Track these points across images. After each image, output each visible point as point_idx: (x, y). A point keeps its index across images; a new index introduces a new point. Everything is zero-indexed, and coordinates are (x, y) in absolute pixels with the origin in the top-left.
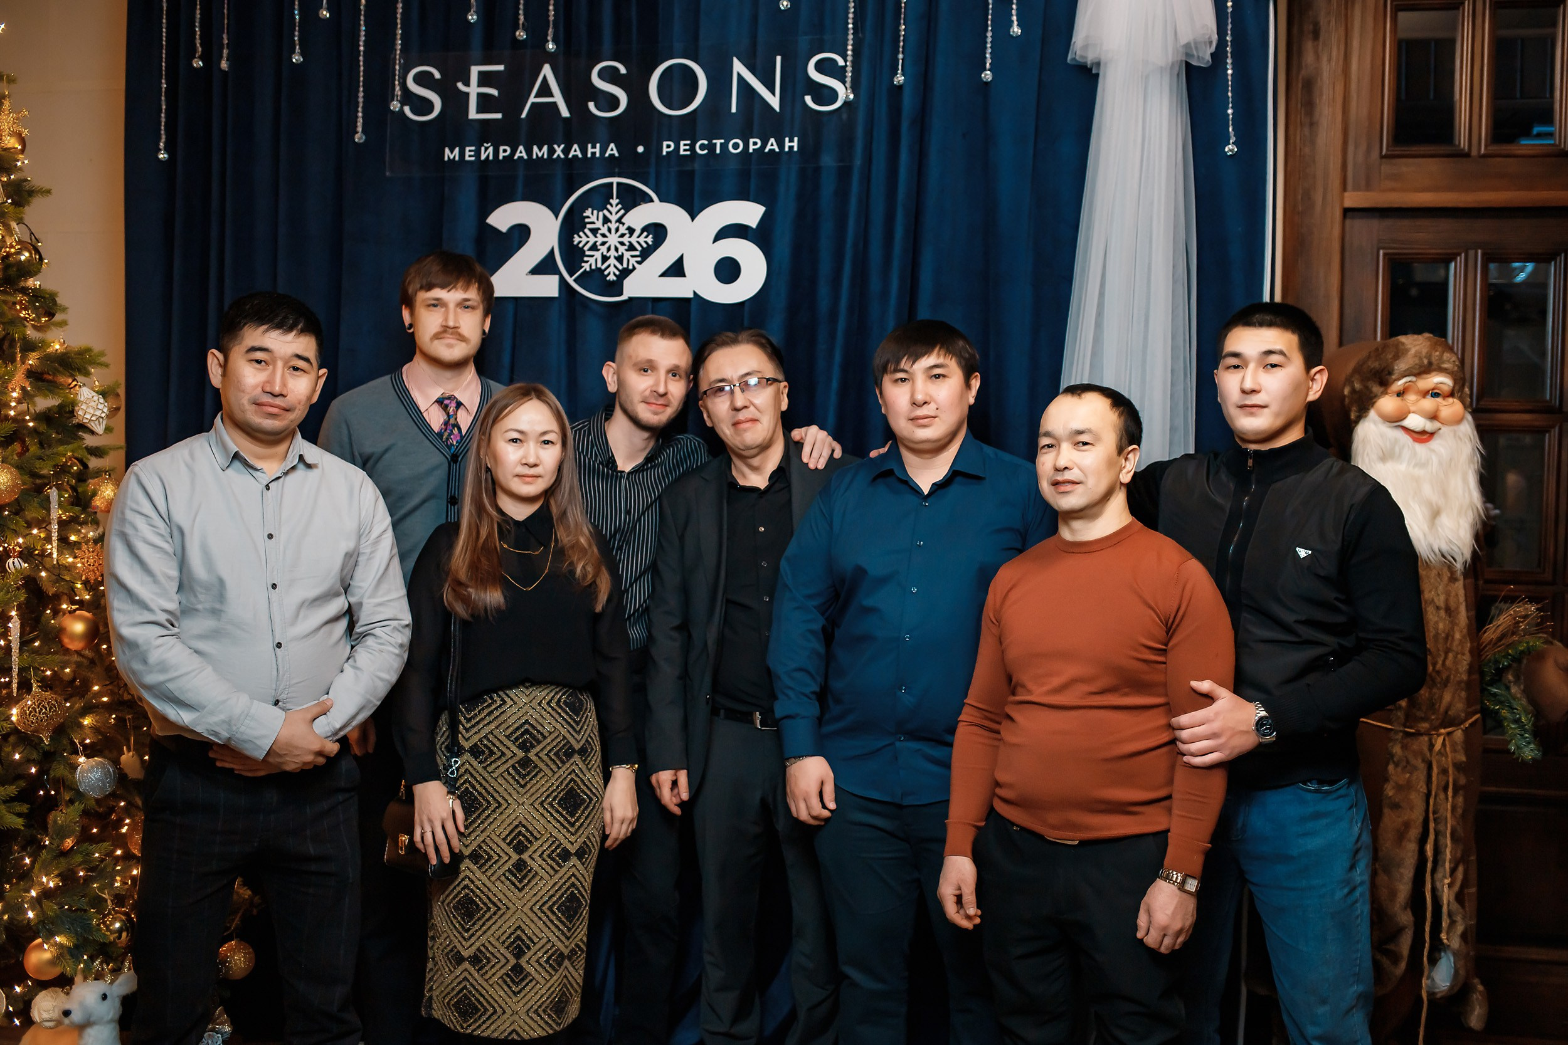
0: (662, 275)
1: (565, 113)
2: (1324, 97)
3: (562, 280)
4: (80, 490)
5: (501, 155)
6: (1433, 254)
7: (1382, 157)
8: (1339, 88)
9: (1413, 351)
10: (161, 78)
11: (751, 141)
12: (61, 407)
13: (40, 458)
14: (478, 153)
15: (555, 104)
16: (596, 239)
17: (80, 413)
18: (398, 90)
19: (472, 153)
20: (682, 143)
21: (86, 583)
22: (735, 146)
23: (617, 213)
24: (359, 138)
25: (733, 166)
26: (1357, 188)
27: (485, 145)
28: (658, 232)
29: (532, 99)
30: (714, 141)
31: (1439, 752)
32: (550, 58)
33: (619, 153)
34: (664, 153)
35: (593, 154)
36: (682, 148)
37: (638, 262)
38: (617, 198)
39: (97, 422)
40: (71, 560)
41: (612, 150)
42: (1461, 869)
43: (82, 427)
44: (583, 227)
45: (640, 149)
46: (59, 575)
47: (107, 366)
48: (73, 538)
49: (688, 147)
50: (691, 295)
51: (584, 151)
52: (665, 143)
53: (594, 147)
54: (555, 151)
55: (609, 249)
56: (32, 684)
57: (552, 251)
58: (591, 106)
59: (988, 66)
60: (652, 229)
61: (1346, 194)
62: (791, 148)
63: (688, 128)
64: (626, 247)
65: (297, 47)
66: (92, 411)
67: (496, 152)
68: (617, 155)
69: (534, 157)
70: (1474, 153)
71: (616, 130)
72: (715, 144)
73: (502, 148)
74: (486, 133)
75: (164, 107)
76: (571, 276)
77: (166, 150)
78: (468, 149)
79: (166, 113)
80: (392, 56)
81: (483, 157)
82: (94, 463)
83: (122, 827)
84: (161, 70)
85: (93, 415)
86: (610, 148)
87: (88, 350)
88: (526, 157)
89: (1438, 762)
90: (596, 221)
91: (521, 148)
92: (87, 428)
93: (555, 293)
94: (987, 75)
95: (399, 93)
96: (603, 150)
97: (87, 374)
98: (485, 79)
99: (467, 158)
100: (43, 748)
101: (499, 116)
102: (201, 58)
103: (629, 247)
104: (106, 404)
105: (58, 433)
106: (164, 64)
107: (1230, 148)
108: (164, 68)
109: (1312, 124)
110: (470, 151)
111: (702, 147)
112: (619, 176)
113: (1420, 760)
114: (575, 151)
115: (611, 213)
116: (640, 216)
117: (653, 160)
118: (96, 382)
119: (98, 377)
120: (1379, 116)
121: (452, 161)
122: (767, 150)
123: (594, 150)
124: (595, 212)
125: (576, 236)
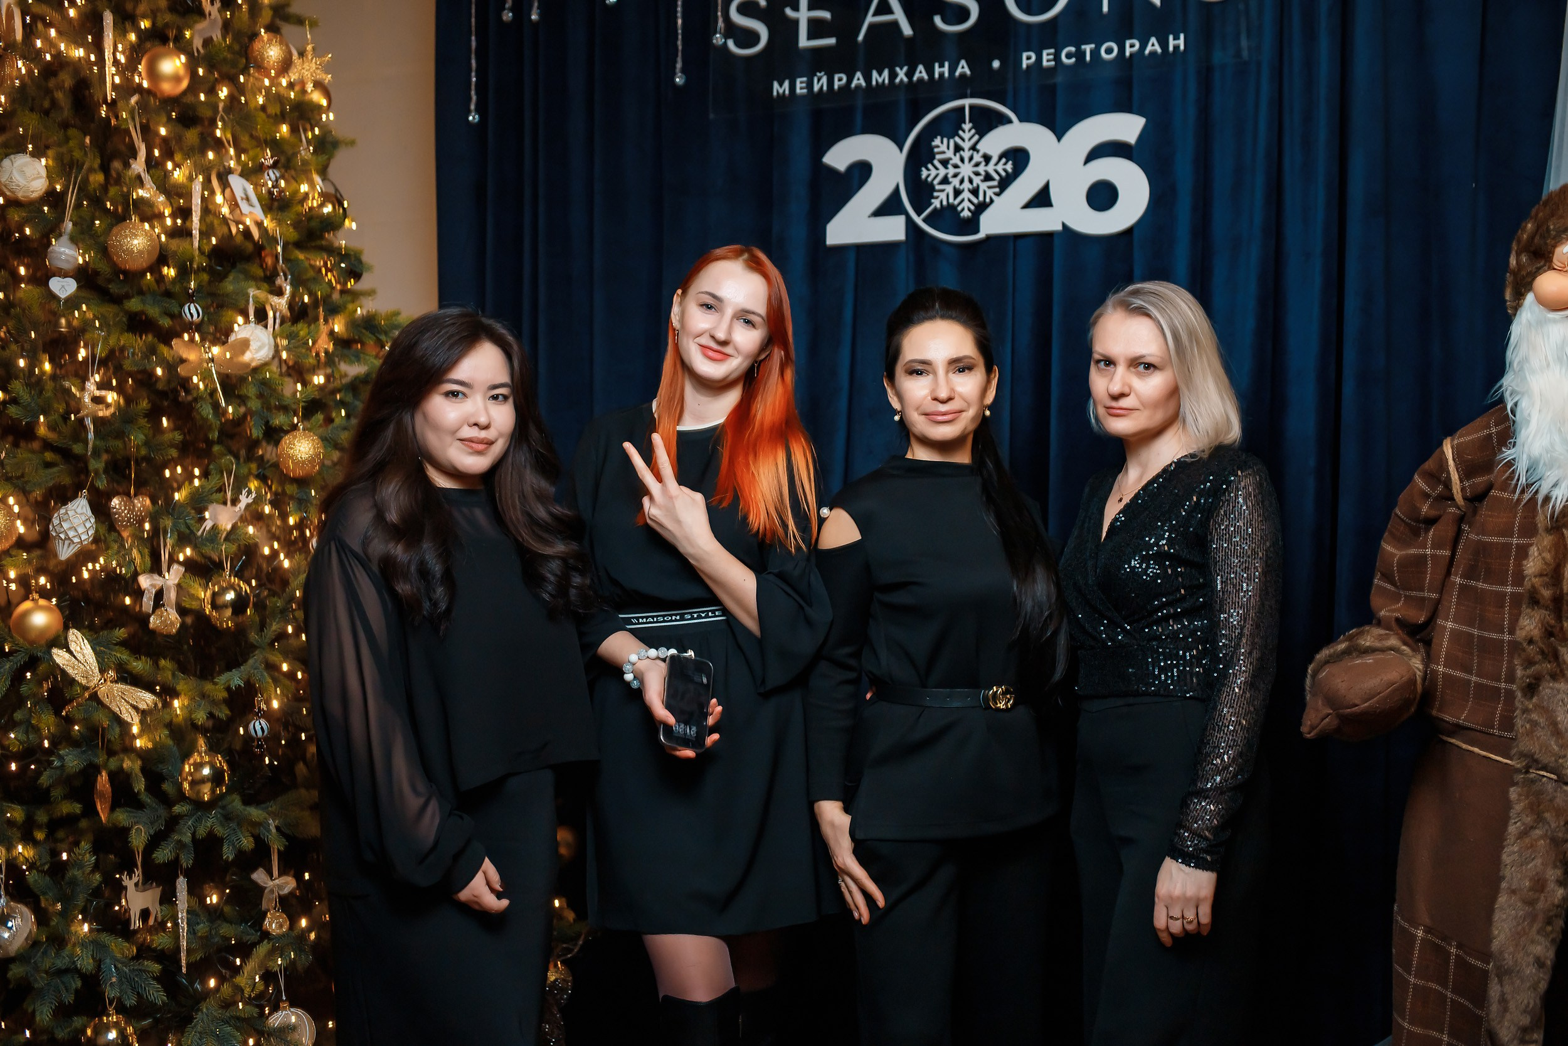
0: (1027, 206)
1: (907, 30)
3: (909, 220)
5: (837, 85)
14: (810, 85)
15: (895, 24)
16: (947, 171)
18: (721, 24)
19: (804, 85)
20: (1045, 53)
22: (1109, 51)
23: (970, 139)
24: (679, 79)
25: (1107, 73)
27: (818, 74)
28: (1018, 158)
29: (870, 19)
33: (971, 70)
34: (1024, 66)
35: (941, 75)
36: (1045, 57)
37: (996, 194)
38: (970, 121)
41: (963, 68)
44: (931, 157)
49: (1052, 57)
50: (1059, 228)
51: (930, 72)
52: (1025, 55)
53: (942, 66)
54: (896, 75)
55: (962, 181)
57: (897, 189)
58: (937, 20)
60: (1010, 155)
62: (1176, 47)
63: (1048, 35)
67: (830, 82)
69: (874, 83)
71: (966, 45)
72: (1085, 50)
74: (819, 61)
75: (474, 65)
76: (919, 216)
77: (477, 110)
78: (798, 81)
79: (476, 72)
81: (816, 88)
84: (471, 27)
86: (960, 66)
88: (864, 85)
90: (946, 150)
91: (859, 74)
93: (901, 236)
95: (723, 25)
96: (952, 70)
99: (798, 91)
101: (832, 41)
102: (511, 10)
103: (985, 177)
106: (473, 20)
108: (473, 25)
110: (801, 83)
111: (1069, 56)
112: (972, 96)
114: (921, 73)
115: (963, 140)
116: (997, 141)
117: (1011, 76)
121: (781, 97)
122: (1147, 52)
123: (942, 70)
124: (945, 140)
125: (923, 169)
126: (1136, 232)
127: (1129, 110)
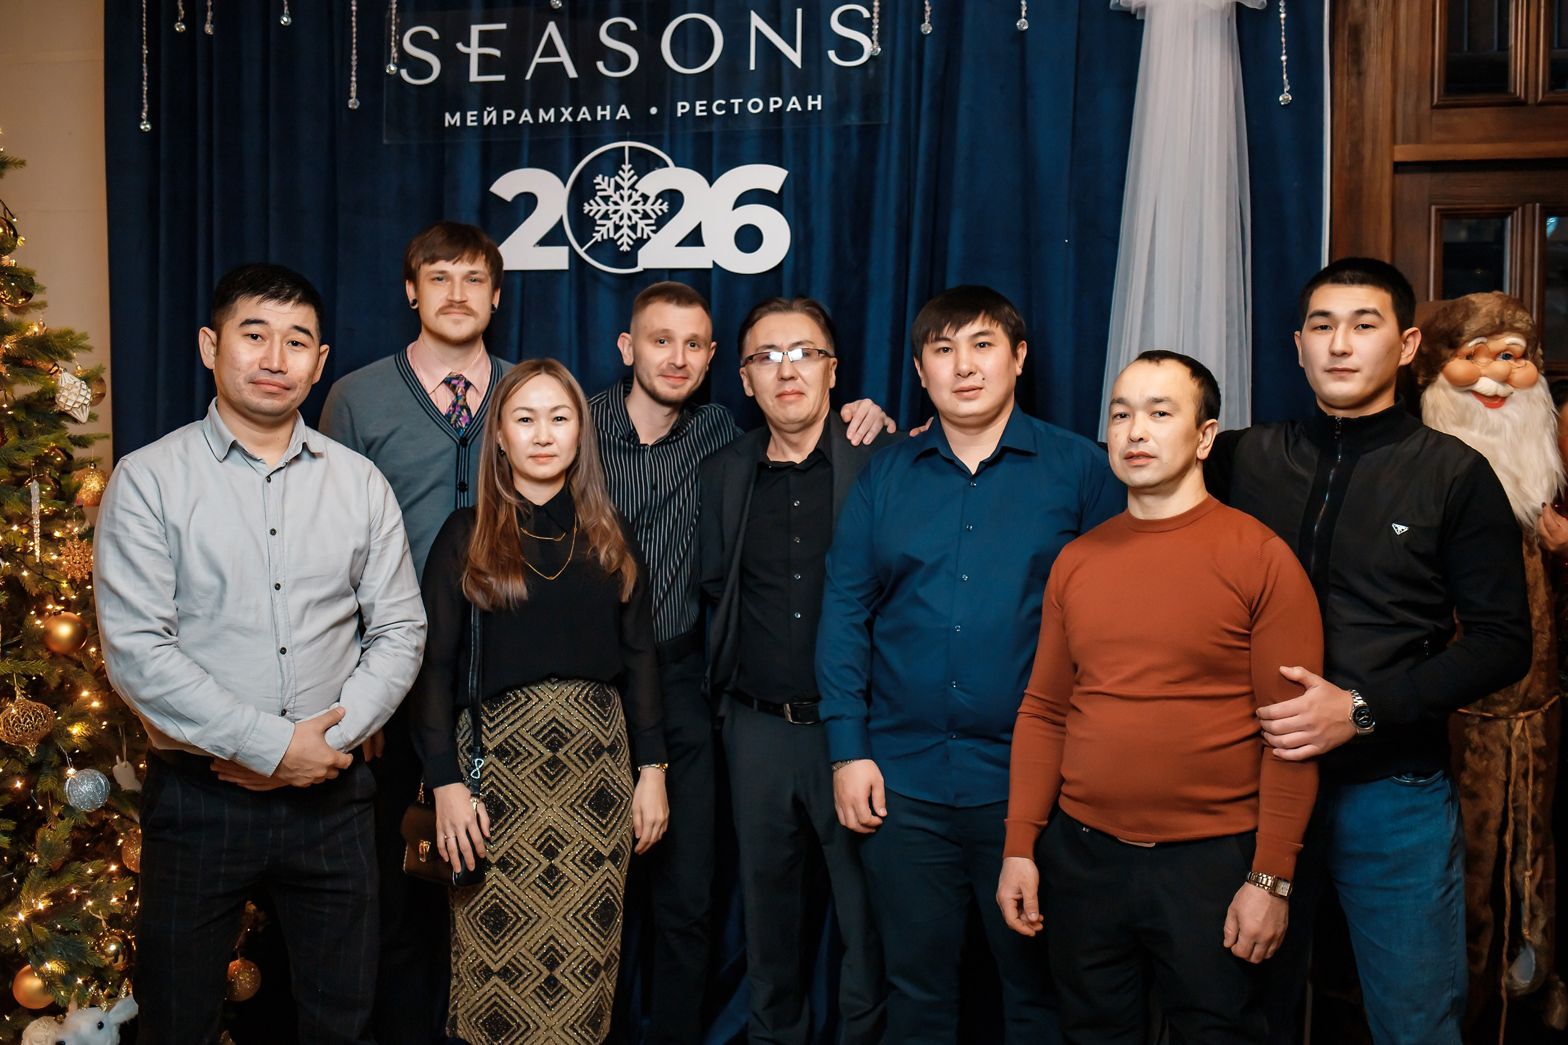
0: (679, 245)
1: (572, 73)
2: (1372, 44)
3: (573, 252)
4: (62, 482)
5: (505, 120)
6: (1488, 209)
7: (1434, 107)
8: (1388, 35)
9: (1484, 310)
10: (143, 44)
11: (772, 100)
12: (41, 394)
13: (19, 449)
14: (480, 118)
15: (561, 66)
16: (608, 208)
17: (62, 400)
18: (394, 53)
19: (475, 118)
20: (698, 103)
21: (72, 582)
22: (755, 106)
23: (629, 179)
24: (353, 103)
25: (753, 127)
26: (1406, 141)
27: (488, 109)
28: (674, 199)
29: (537, 59)
30: (732, 101)
31: (1519, 737)
32: (555, 15)
33: (630, 114)
34: (679, 115)
35: (603, 116)
36: (698, 108)
37: (653, 231)
38: (629, 163)
39: (80, 410)
40: (55, 557)
41: (623, 112)
42: (1540, 860)
43: (65, 415)
44: (593, 193)
45: (654, 111)
46: (42, 575)
47: (89, 349)
48: (57, 534)
49: (704, 108)
50: (710, 266)
51: (593, 113)
52: (680, 104)
53: (604, 109)
54: (562, 114)
55: (621, 218)
56: (15, 692)
57: (561, 221)
58: (600, 65)
59: (1023, 14)
60: (667, 196)
61: (1397, 148)
62: (814, 106)
63: (704, 87)
64: (640, 216)
65: (286, 8)
66: (74, 398)
67: (500, 117)
68: (628, 117)
69: (541, 121)
70: (1531, 101)
71: (626, 91)
72: (734, 104)
73: (505, 112)
74: (488, 96)
75: (146, 74)
76: (582, 247)
77: (149, 120)
78: (469, 113)
79: (148, 81)
80: (387, 16)
81: (486, 122)
82: (78, 453)
84: (142, 35)
85: (76, 402)
86: (621, 110)
87: (69, 333)
88: (531, 121)
89: (1517, 748)
90: (607, 188)
91: (526, 112)
92: (70, 416)
93: (565, 266)
94: (1023, 24)
95: (396, 55)
96: (614, 113)
97: (69, 358)
98: (486, 39)
99: (469, 124)
100: (28, 760)
101: (502, 78)
102: (183, 21)
103: (643, 215)
104: (89, 390)
105: (38, 421)
106: (144, 29)
107: (1285, 98)
108: (145, 33)
109: (1360, 74)
110: (472, 116)
111: (719, 107)
112: (631, 140)
113: (1498, 747)
115: (623, 179)
116: (655, 182)
117: (667, 122)
118: (79, 368)
119: (81, 361)
120: (1429, 64)
121: (453, 127)
122: (788, 110)
123: (604, 112)
124: (606, 178)
125: (586, 204)
127: (773, 162)
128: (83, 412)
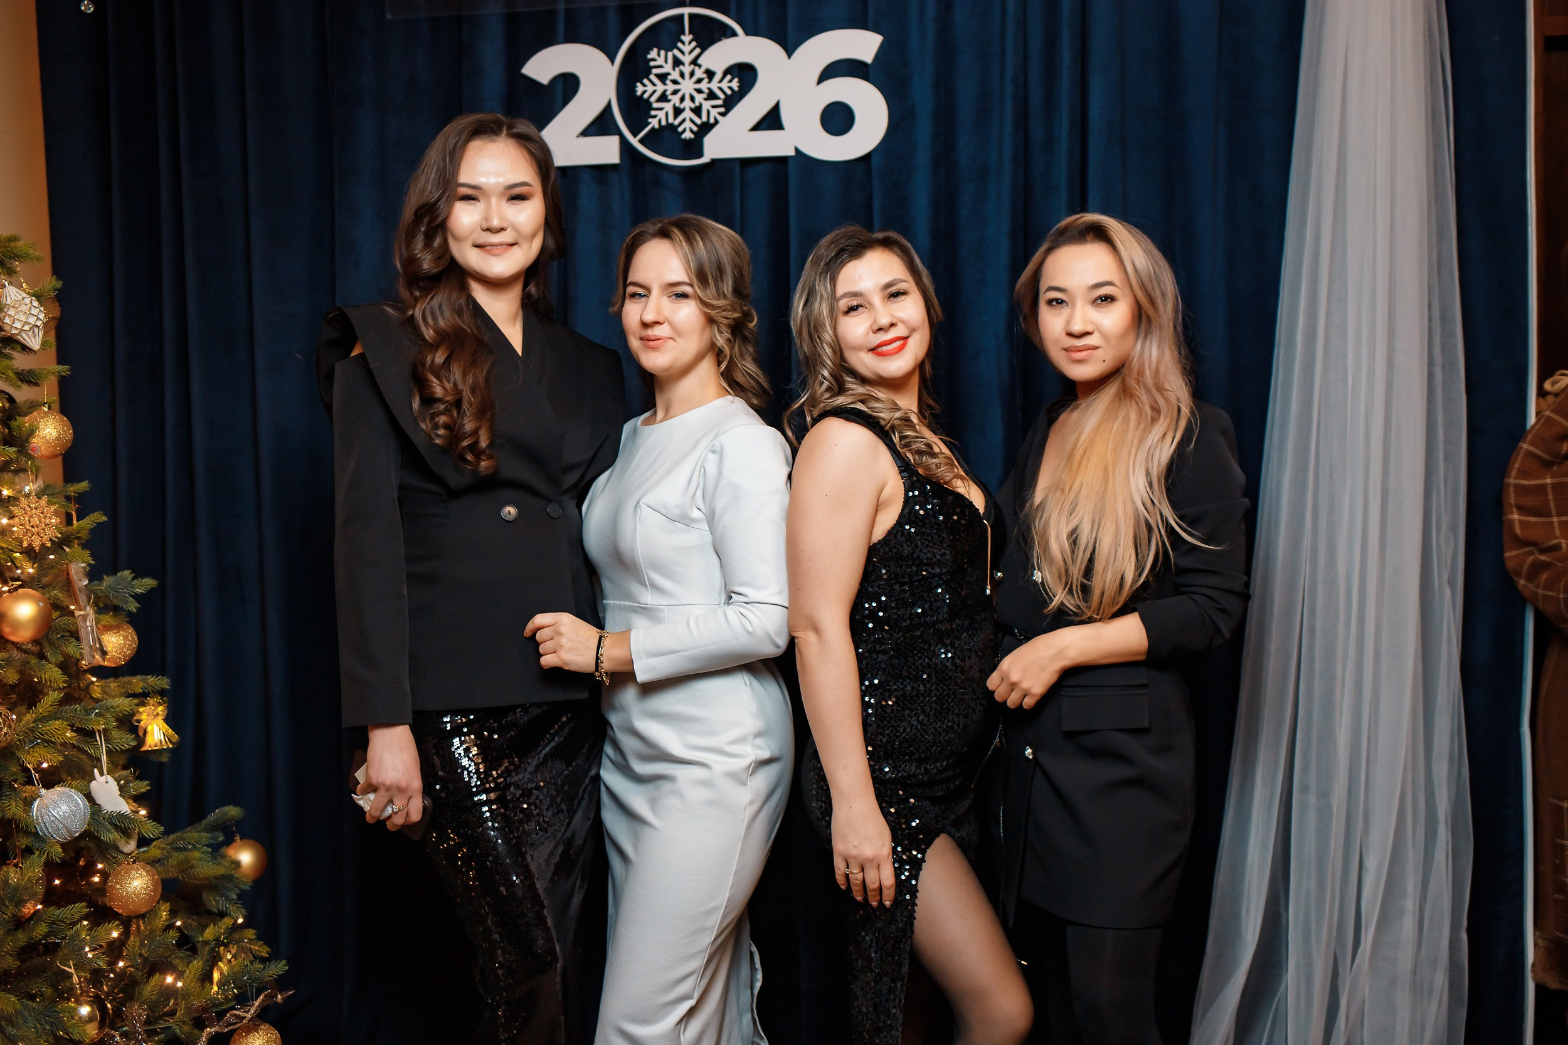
3: (624, 143)
17: (7, 320)
28: (745, 74)
39: (30, 333)
40: (5, 521)
43: (10, 342)
48: (6, 492)
60: (735, 71)
66: (23, 318)
83: (94, 875)
85: (26, 323)
87: (13, 239)
92: (18, 342)
97: (11, 270)
104: (42, 309)
112: (691, 5)
118: (24, 284)
126: (874, 159)
127: (864, 26)
128: (34, 337)
